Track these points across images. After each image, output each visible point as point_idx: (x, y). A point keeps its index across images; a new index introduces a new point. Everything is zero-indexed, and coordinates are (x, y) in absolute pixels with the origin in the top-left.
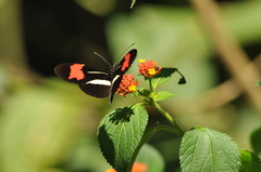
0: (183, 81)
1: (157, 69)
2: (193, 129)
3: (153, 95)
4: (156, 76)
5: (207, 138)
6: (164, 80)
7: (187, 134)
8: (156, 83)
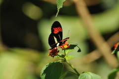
0: (79, 51)
1: (68, 45)
2: (84, 72)
3: (66, 57)
4: (67, 49)
5: (90, 76)
6: (71, 50)
7: (81, 75)
8: (67, 51)
